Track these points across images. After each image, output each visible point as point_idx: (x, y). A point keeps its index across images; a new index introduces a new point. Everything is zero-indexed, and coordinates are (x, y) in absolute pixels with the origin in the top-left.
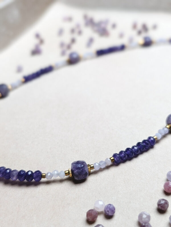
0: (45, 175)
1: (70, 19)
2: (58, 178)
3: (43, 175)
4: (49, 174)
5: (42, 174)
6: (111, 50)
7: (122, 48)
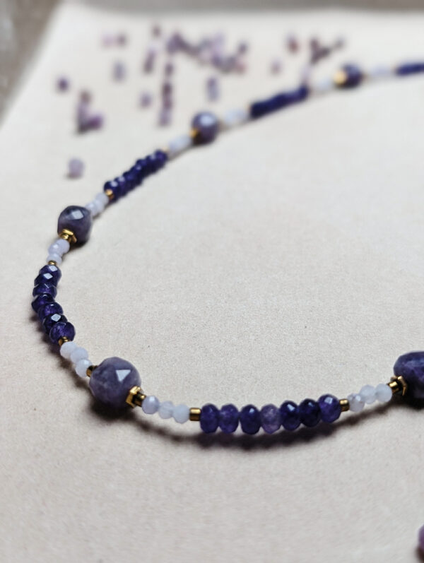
0: (346, 402)
1: (122, 40)
2: (377, 403)
3: (342, 402)
4: (358, 399)
5: (340, 401)
6: (279, 102)
7: (302, 94)
